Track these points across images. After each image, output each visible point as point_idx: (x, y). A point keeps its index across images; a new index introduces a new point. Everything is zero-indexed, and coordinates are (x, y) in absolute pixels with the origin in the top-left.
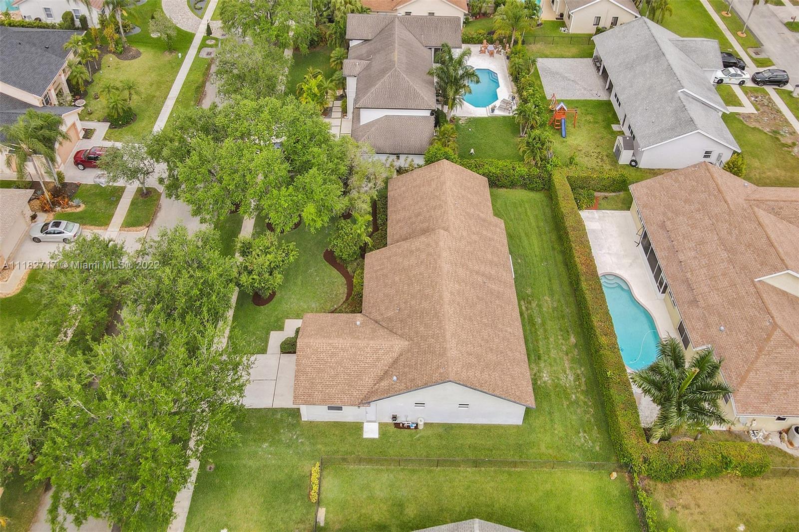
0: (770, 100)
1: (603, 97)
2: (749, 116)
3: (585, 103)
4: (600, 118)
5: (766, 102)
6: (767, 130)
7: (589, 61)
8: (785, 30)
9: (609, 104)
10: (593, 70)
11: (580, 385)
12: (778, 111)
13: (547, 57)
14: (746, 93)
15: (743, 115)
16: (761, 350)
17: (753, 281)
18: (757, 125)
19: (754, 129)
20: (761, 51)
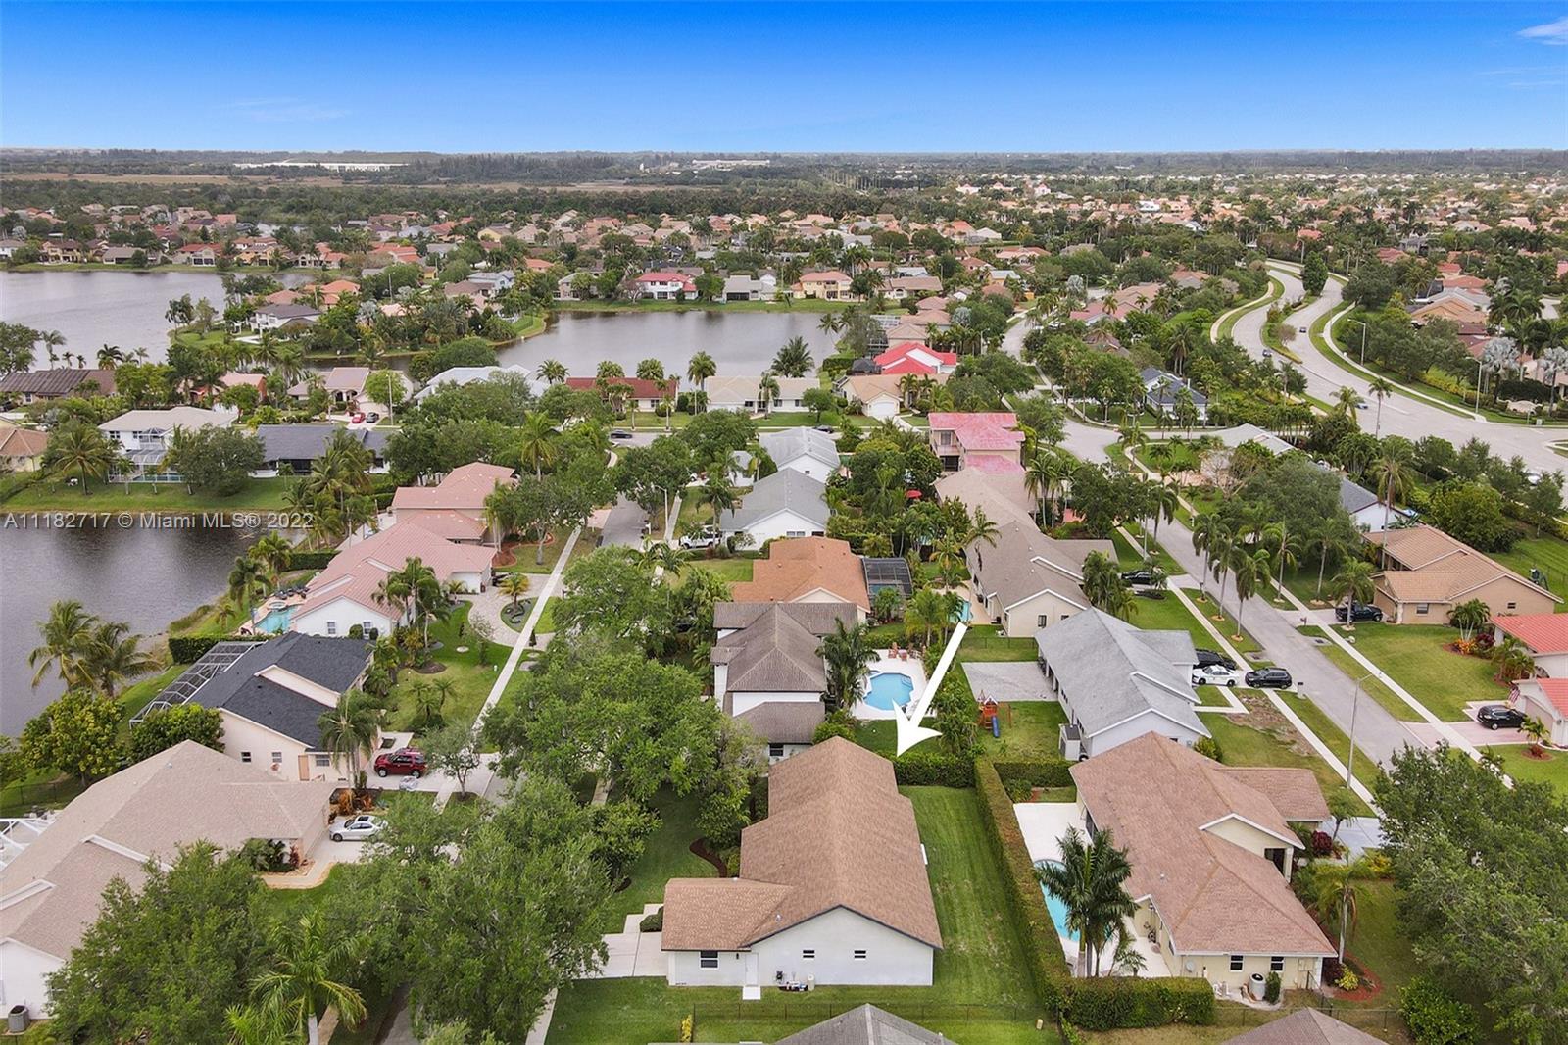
0: (1268, 701)
1: (1050, 698)
2: (1238, 716)
3: (1026, 705)
4: (1045, 718)
5: (1261, 703)
6: (1259, 728)
7: (1034, 663)
8: (1296, 634)
9: (1057, 704)
10: (1039, 673)
11: (1005, 955)
12: (1277, 712)
13: (977, 661)
14: (1237, 695)
15: (1231, 715)
16: (1202, 888)
17: (1197, 831)
18: (1247, 724)
19: (1243, 726)
20: (1262, 655)
